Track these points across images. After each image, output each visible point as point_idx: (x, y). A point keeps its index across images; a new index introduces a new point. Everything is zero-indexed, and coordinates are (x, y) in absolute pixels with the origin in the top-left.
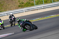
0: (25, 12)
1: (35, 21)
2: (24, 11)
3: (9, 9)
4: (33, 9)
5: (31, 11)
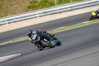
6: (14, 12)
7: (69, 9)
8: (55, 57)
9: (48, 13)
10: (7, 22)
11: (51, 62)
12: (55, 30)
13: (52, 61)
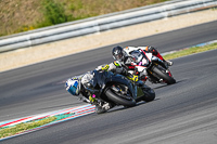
0: (170, 16)
1: (206, 50)
2: (166, 14)
3: (109, 7)
4: (199, 6)
5: (191, 12)
6: (113, 8)
8: (203, 105)
9: (188, 9)
10: (98, 28)
11: (193, 115)
12: (202, 45)
13: (197, 114)
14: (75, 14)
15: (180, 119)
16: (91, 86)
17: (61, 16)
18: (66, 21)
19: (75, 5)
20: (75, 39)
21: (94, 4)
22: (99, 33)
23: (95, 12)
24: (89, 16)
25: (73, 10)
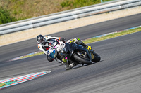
0: (79, 18)
1: (102, 39)
2: (76, 16)
3: (39, 12)
4: (98, 12)
6: (42, 13)
7: (120, 7)
8: (100, 75)
9: (90, 13)
10: (32, 26)
12: (100, 36)
14: (17, 17)
15: (86, 84)
16: (64, 52)
17: (7, 18)
18: (11, 21)
19: (17, 11)
20: (17, 33)
21: (29, 10)
22: (32, 29)
23: (30, 16)
24: (26, 18)
25: (16, 14)
